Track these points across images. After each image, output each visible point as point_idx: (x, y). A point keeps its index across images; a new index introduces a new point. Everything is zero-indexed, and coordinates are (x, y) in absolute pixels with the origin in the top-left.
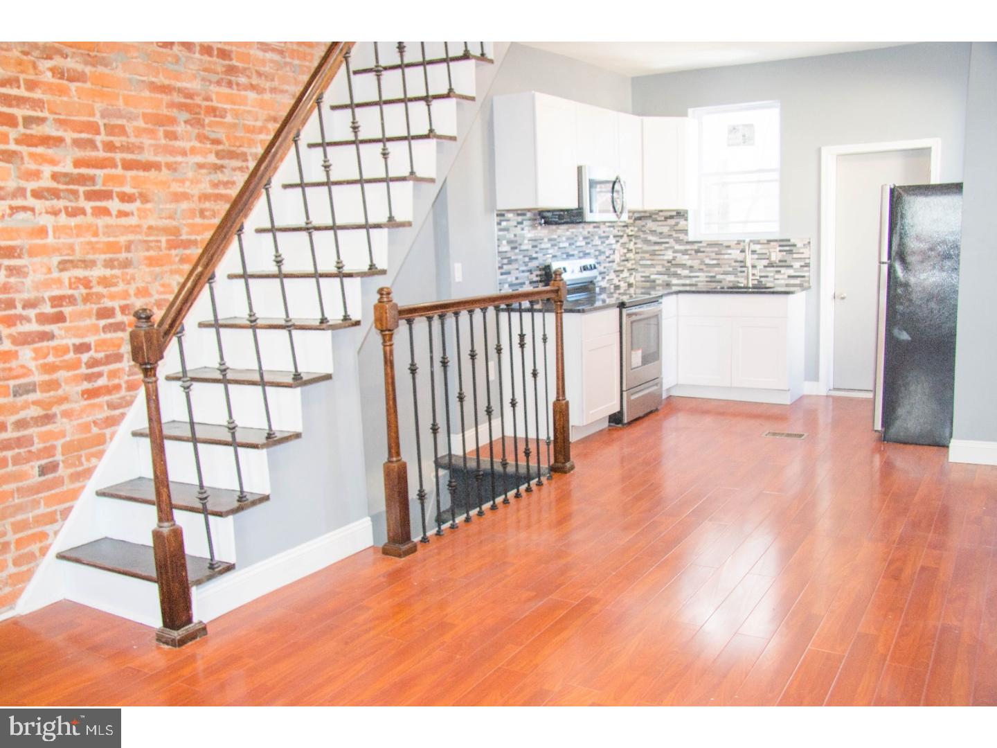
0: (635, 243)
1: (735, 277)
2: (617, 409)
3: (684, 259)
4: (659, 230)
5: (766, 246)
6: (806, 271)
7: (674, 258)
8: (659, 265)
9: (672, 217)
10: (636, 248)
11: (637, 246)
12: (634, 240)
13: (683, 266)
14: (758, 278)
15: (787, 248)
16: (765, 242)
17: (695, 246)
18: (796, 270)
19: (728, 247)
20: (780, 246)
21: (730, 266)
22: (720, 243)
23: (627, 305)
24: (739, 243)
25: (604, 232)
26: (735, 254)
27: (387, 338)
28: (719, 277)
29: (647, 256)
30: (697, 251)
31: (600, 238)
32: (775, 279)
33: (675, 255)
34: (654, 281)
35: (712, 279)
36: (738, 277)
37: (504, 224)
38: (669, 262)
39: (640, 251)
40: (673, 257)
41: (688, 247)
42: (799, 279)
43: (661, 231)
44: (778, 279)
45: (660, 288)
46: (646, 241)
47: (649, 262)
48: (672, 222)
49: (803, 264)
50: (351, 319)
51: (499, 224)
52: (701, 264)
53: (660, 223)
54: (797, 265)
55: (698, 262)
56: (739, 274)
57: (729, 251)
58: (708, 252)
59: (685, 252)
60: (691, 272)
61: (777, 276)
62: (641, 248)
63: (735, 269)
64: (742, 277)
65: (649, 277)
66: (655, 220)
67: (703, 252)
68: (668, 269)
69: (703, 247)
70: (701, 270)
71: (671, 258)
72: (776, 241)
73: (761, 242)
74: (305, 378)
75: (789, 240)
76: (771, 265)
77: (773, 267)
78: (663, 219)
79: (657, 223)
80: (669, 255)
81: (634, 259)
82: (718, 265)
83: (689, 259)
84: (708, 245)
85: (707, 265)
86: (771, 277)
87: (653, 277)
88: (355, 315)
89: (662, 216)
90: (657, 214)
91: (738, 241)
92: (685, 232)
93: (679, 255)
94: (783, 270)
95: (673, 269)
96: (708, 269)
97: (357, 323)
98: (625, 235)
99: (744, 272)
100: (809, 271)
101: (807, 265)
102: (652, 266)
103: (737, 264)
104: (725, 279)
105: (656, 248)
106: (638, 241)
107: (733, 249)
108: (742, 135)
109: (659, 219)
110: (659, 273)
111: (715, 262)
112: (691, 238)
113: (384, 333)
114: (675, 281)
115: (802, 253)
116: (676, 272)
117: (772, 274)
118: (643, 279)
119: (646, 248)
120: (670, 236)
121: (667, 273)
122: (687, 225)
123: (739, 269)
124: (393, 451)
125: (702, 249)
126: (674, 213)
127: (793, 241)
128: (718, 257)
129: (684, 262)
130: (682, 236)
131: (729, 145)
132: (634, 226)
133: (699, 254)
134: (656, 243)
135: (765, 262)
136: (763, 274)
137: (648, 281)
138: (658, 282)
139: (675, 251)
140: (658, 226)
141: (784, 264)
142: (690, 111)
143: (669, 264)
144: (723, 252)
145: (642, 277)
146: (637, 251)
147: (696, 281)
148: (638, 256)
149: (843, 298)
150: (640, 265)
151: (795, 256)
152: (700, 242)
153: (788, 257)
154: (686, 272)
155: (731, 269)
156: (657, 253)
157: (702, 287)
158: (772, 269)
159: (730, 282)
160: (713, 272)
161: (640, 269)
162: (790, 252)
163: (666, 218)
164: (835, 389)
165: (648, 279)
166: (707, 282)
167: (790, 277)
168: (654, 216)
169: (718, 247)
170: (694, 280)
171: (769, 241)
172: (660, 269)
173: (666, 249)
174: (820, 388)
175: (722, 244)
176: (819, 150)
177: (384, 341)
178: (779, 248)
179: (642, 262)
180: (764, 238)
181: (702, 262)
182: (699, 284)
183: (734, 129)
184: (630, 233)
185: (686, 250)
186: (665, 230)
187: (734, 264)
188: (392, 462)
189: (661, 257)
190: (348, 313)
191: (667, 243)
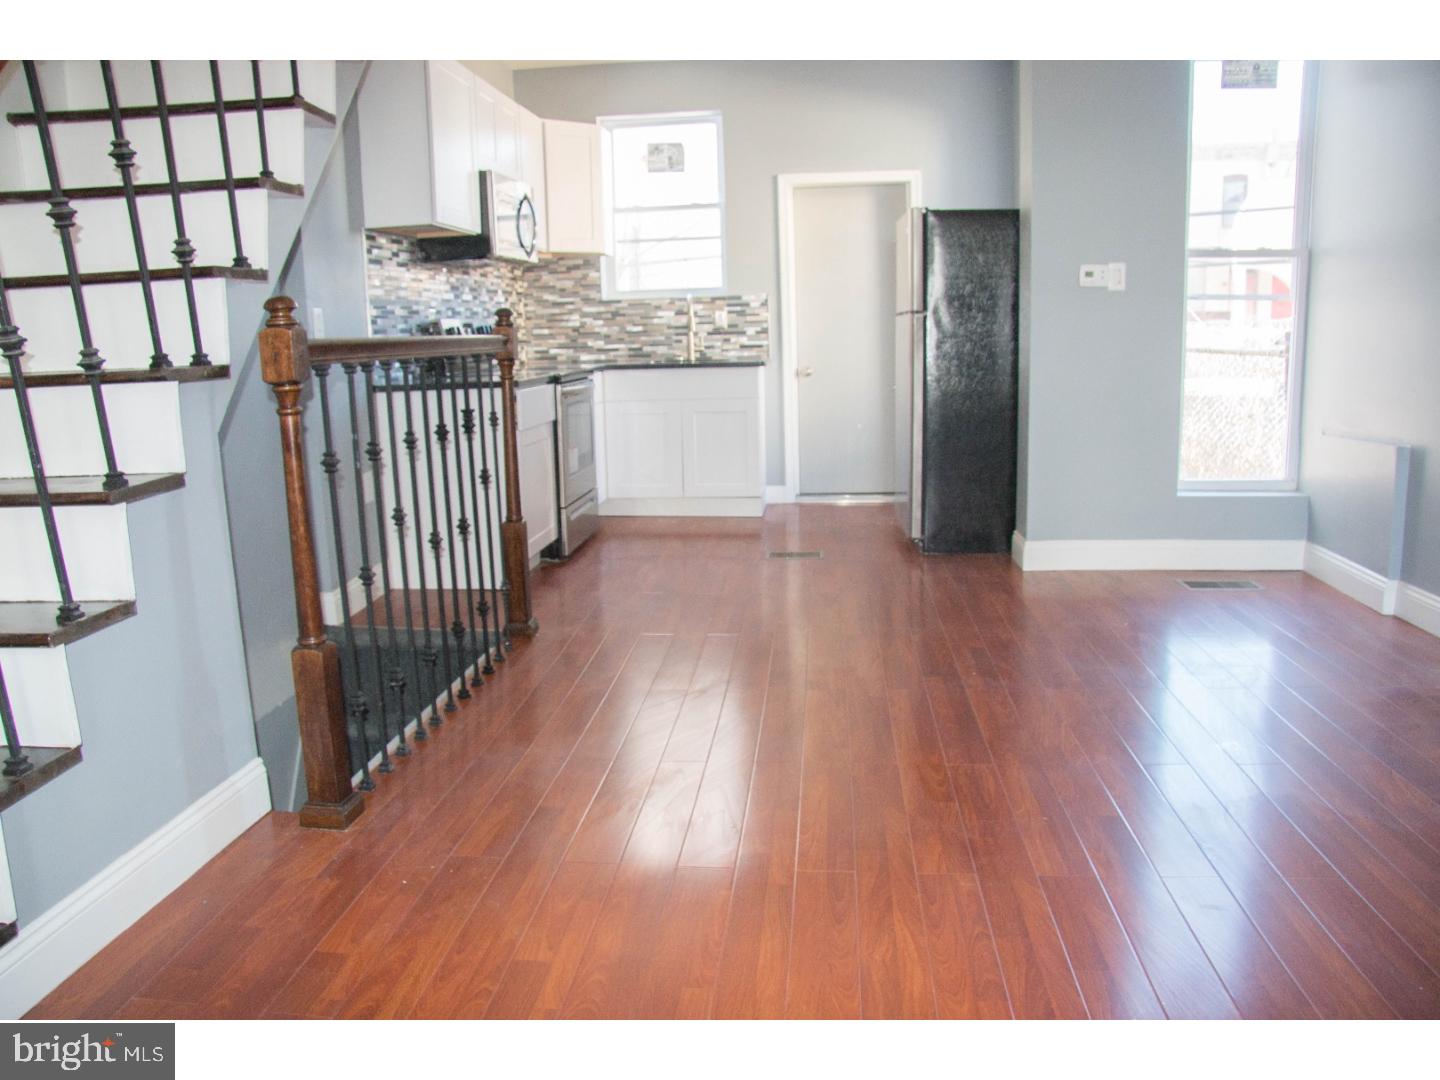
0: (526, 305)
1: (669, 349)
2: (553, 537)
3: (598, 326)
4: (559, 285)
5: (707, 306)
6: (764, 339)
7: (583, 325)
8: (560, 334)
9: (577, 267)
10: (527, 312)
11: (529, 308)
12: (523, 299)
13: (596, 335)
14: (703, 349)
15: (738, 308)
16: (709, 300)
17: (613, 308)
18: (750, 338)
19: (658, 308)
20: (729, 305)
21: (662, 334)
22: (647, 302)
23: (563, 380)
24: (672, 302)
25: (492, 284)
26: (667, 316)
27: (289, 401)
28: (647, 349)
29: (543, 322)
30: (615, 314)
31: (489, 291)
32: (723, 350)
33: (585, 320)
34: (554, 358)
35: (637, 353)
36: (674, 349)
37: (375, 252)
38: (575, 330)
39: (532, 315)
40: (581, 323)
41: (602, 309)
42: (756, 349)
43: (562, 287)
44: (727, 350)
45: (564, 366)
46: (540, 302)
47: (546, 332)
48: (578, 274)
49: (759, 329)
50: (209, 363)
51: (369, 251)
52: (620, 332)
53: (561, 276)
54: (751, 331)
55: (616, 329)
56: (675, 345)
57: (660, 313)
58: (630, 315)
59: (597, 316)
60: (607, 343)
61: (726, 346)
62: (534, 312)
63: (668, 338)
64: (679, 349)
65: (547, 352)
66: (554, 272)
67: (624, 315)
68: (574, 341)
69: (624, 308)
70: (621, 341)
71: (577, 324)
72: (723, 299)
73: (704, 300)
74: (133, 482)
75: (739, 298)
76: (717, 331)
77: (720, 333)
78: (564, 269)
79: (556, 276)
80: (575, 320)
81: (525, 328)
82: (645, 333)
83: (603, 326)
84: (630, 305)
85: (630, 333)
86: (719, 347)
87: (553, 352)
88: (218, 355)
89: (564, 265)
90: (556, 262)
91: (671, 299)
92: (597, 287)
93: (588, 321)
94: (733, 339)
95: (581, 341)
96: (632, 339)
97: (223, 372)
98: (514, 293)
99: (680, 341)
100: (767, 339)
101: (765, 331)
102: (551, 336)
103: (672, 331)
104: (654, 352)
105: (556, 311)
106: (528, 301)
107: (664, 310)
108: (668, 159)
109: (559, 270)
110: (561, 347)
111: (640, 329)
112: (605, 296)
113: (281, 389)
114: (584, 357)
115: (757, 315)
116: (586, 344)
117: (719, 344)
118: (539, 355)
119: (541, 311)
120: (575, 294)
121: (573, 344)
122: (600, 278)
123: (675, 338)
124: (311, 624)
125: (622, 312)
126: (580, 262)
127: (745, 299)
128: (645, 321)
129: (597, 330)
130: (593, 294)
131: (650, 171)
132: (523, 281)
133: (618, 318)
134: (556, 304)
135: (709, 328)
136: (707, 344)
137: (546, 359)
138: (560, 359)
139: (585, 315)
140: (559, 279)
141: (735, 330)
142: (598, 119)
143: (576, 334)
144: (652, 314)
145: (537, 352)
146: (529, 315)
147: (614, 356)
148: (531, 323)
149: (808, 375)
150: (533, 335)
151: (749, 318)
152: (619, 302)
153: (739, 320)
154: (600, 344)
155: (662, 338)
156: (558, 318)
157: (621, 362)
158: (718, 337)
159: (662, 355)
160: (638, 343)
161: (533, 342)
162: (741, 314)
163: (570, 269)
164: (802, 494)
165: (545, 355)
166: (630, 356)
167: (743, 347)
168: (552, 266)
169: (643, 309)
170: (612, 354)
171: (714, 300)
172: (562, 340)
173: (571, 312)
174: (786, 494)
175: (649, 304)
176: (775, 179)
177: (282, 406)
178: (727, 309)
179: (537, 332)
180: (707, 296)
181: (623, 330)
182: (619, 359)
183: (655, 149)
184: (520, 290)
185: (600, 313)
186: (568, 284)
187: (667, 331)
188: (308, 647)
189: (563, 324)
190: (205, 350)
191: (572, 303)
